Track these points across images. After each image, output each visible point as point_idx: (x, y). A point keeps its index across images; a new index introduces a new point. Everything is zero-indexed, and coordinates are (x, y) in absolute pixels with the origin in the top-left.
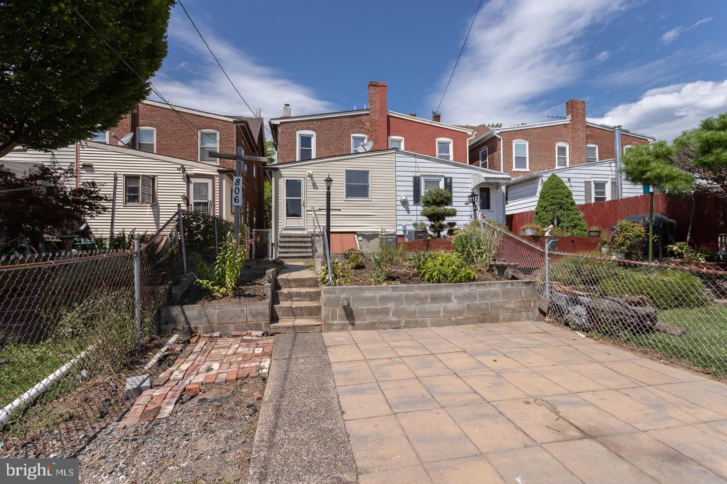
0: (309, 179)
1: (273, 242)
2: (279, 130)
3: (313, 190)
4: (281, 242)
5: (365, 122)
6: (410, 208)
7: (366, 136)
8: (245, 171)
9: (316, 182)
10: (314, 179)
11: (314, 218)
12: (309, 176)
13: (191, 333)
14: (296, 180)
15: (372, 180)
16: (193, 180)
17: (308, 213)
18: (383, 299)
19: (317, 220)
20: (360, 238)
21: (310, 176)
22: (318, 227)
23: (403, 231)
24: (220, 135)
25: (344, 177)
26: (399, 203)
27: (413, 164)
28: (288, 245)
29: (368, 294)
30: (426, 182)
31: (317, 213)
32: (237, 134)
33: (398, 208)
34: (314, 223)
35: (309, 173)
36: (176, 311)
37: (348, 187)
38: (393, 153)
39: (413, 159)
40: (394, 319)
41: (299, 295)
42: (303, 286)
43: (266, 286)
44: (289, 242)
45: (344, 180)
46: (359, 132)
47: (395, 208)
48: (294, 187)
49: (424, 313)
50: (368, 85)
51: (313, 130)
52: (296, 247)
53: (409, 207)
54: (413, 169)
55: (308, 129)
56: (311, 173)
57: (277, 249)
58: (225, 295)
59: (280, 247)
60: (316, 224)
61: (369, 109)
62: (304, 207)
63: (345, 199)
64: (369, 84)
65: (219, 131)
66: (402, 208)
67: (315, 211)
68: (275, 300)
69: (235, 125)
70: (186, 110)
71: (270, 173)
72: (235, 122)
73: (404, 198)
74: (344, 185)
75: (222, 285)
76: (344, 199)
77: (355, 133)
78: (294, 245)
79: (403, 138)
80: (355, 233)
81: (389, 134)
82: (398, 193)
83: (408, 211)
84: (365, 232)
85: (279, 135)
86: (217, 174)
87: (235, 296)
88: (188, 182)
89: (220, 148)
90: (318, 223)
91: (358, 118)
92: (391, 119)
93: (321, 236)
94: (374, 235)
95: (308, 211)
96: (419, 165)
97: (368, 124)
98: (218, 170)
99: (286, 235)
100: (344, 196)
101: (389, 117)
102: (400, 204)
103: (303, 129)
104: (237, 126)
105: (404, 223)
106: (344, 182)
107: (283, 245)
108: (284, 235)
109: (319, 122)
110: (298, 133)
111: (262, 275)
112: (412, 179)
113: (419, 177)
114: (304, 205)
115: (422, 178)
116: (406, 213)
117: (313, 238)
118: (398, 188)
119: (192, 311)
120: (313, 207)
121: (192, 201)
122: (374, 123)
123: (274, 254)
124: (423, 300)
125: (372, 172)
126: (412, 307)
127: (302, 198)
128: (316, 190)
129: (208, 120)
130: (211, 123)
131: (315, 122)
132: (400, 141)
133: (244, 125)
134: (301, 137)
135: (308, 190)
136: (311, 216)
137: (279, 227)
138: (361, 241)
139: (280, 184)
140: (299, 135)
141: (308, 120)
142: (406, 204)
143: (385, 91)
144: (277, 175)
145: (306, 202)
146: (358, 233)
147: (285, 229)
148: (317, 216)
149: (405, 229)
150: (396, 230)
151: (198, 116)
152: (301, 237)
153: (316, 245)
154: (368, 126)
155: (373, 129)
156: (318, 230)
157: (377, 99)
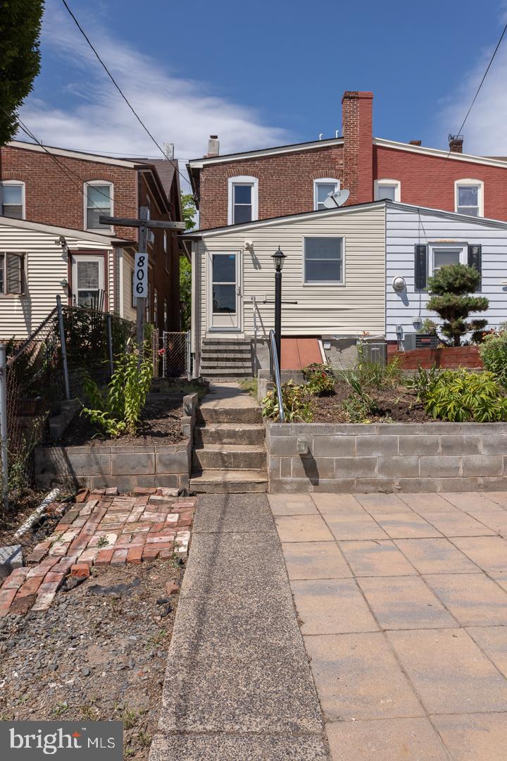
0: (248, 252)
1: (193, 351)
2: (203, 177)
3: (254, 270)
4: (205, 351)
5: (336, 158)
6: (409, 297)
7: (338, 181)
8: (151, 243)
9: (257, 257)
10: (256, 253)
11: (254, 313)
12: (247, 249)
13: (77, 487)
14: (229, 255)
15: (348, 253)
16: (77, 258)
17: (246, 306)
18: (364, 445)
19: (260, 317)
20: (328, 346)
21: (250, 248)
22: (261, 329)
23: (398, 334)
24: (115, 189)
25: (303, 248)
26: (390, 289)
27: (416, 225)
28: (215, 355)
29: (340, 437)
30: (437, 253)
31: (259, 306)
32: (140, 185)
33: (389, 296)
34: (255, 322)
35: (247, 244)
36: (56, 454)
37: (308, 264)
38: (383, 208)
39: (416, 217)
40: (381, 477)
41: (232, 434)
42: (239, 421)
43: (184, 421)
44: (217, 351)
45: (303, 253)
46: (327, 176)
47: (384, 297)
48: (224, 266)
49: (433, 470)
50: (342, 97)
51: (254, 175)
52: (228, 360)
53: (408, 295)
54: (416, 233)
55: (246, 173)
56: (250, 243)
57: (198, 362)
58: (123, 433)
59: (204, 359)
60: (259, 324)
61: (343, 138)
62: (239, 297)
63: (303, 284)
64: (343, 95)
65: (113, 182)
66: (395, 297)
67: (256, 303)
68: (197, 442)
69: (136, 172)
70: (66, 152)
71: (189, 245)
72: (136, 168)
73: (399, 280)
74: (303, 262)
75: (120, 417)
76: (301, 284)
77: (321, 177)
78: (225, 355)
79: (399, 183)
80: (319, 337)
81: (375, 177)
82: (390, 273)
83: (406, 302)
84: (336, 336)
85: (202, 185)
86: (111, 248)
87: (138, 434)
88: (71, 262)
89: (115, 209)
90: (261, 322)
91: (326, 153)
92: (379, 152)
93: (265, 343)
94: (349, 341)
95: (245, 303)
96: (426, 225)
97: (341, 162)
98: (112, 242)
99: (212, 341)
100: (303, 279)
101: (375, 148)
102: (393, 290)
103: (238, 174)
104: (139, 173)
105: (399, 321)
106: (303, 257)
107: (207, 355)
108: (209, 341)
109: (264, 162)
110: (231, 180)
111: (178, 403)
112: (412, 249)
113: (424, 246)
114: (239, 294)
115: (431, 248)
116: (401, 305)
117: (253, 345)
118: (389, 265)
119: (78, 455)
120: (253, 297)
121: (75, 290)
122: (350, 159)
123: (194, 372)
124: (430, 448)
125: (348, 240)
126: (412, 460)
127: (238, 283)
128: (259, 271)
129: (98, 166)
130: (102, 171)
131: (257, 163)
132: (393, 188)
133: (150, 171)
134: (236, 188)
135: (246, 270)
136: (251, 311)
137: (203, 328)
138: (329, 349)
139: (203, 261)
140: (233, 183)
141: (247, 160)
142: (403, 291)
143: (370, 106)
144: (200, 248)
145: (243, 288)
146: (323, 338)
147: (211, 332)
148: (260, 311)
149: (400, 331)
150: (386, 333)
151: (83, 160)
152: (234, 344)
153: (258, 356)
154: (342, 164)
155: (350, 169)
156: (262, 333)
157: (356, 119)
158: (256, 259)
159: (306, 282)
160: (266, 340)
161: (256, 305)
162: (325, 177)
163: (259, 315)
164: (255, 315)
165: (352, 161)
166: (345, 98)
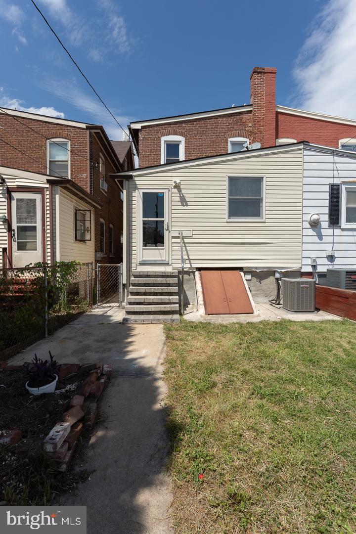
0: (176, 191)
1: (125, 282)
2: (141, 136)
3: (181, 207)
4: (134, 284)
5: (246, 122)
6: (324, 232)
7: (248, 139)
9: (184, 195)
10: (183, 191)
11: (181, 247)
12: (175, 187)
14: (158, 193)
15: (268, 192)
16: (16, 196)
17: (174, 240)
19: (187, 251)
20: (249, 277)
21: (177, 187)
22: (188, 261)
23: (312, 266)
24: (71, 145)
25: (227, 187)
26: (307, 225)
27: (330, 166)
28: (142, 289)
30: (349, 192)
31: (186, 241)
32: (91, 143)
33: (305, 232)
34: (182, 255)
35: (175, 182)
37: (231, 201)
38: (300, 149)
39: (331, 158)
45: (226, 191)
46: (239, 136)
47: (300, 233)
50: (251, 72)
51: (181, 135)
53: (322, 230)
54: (330, 174)
55: (175, 134)
56: (178, 182)
60: (186, 257)
61: (252, 105)
62: (168, 232)
63: (227, 220)
64: (252, 70)
65: (70, 140)
66: (311, 232)
67: (183, 237)
69: (88, 131)
70: (32, 115)
71: (121, 183)
72: (87, 128)
73: (315, 217)
74: (227, 200)
76: (225, 220)
77: (234, 137)
79: (295, 141)
80: (241, 269)
81: (277, 136)
82: (306, 210)
83: (320, 236)
84: (256, 268)
85: (140, 142)
88: (10, 198)
89: (71, 161)
90: (188, 255)
91: (238, 117)
92: (280, 117)
93: (191, 274)
94: (270, 272)
95: (173, 237)
96: (339, 166)
97: (250, 125)
98: (47, 180)
99: (141, 274)
100: (226, 216)
101: (278, 113)
102: (309, 226)
103: (169, 134)
104: (90, 133)
105: (314, 255)
106: (227, 195)
107: (135, 289)
108: (138, 274)
109: (189, 125)
110: (163, 139)
112: (327, 188)
113: (338, 186)
114: (168, 229)
115: (344, 187)
116: (316, 239)
117: (181, 276)
118: (306, 203)
120: (181, 232)
121: (15, 226)
125: (268, 180)
127: (166, 219)
128: (186, 207)
129: (58, 127)
130: (61, 131)
131: (184, 125)
133: (99, 131)
134: (167, 145)
135: (173, 207)
136: (179, 245)
137: (133, 261)
138: (250, 280)
139: (134, 198)
140: (165, 141)
141: (176, 123)
142: (318, 227)
143: (274, 79)
144: (130, 186)
145: (171, 224)
146: (245, 270)
147: (141, 264)
148: (187, 245)
149: (315, 264)
150: (302, 265)
151: (46, 122)
152: (163, 276)
153: (184, 286)
154: (251, 127)
155: (258, 129)
156: (188, 265)
157: (263, 90)
158: (184, 197)
159: (229, 218)
160: (191, 272)
161: (183, 239)
162: (237, 137)
163: (186, 249)
164: (182, 249)
165: (259, 123)
166: (254, 72)
